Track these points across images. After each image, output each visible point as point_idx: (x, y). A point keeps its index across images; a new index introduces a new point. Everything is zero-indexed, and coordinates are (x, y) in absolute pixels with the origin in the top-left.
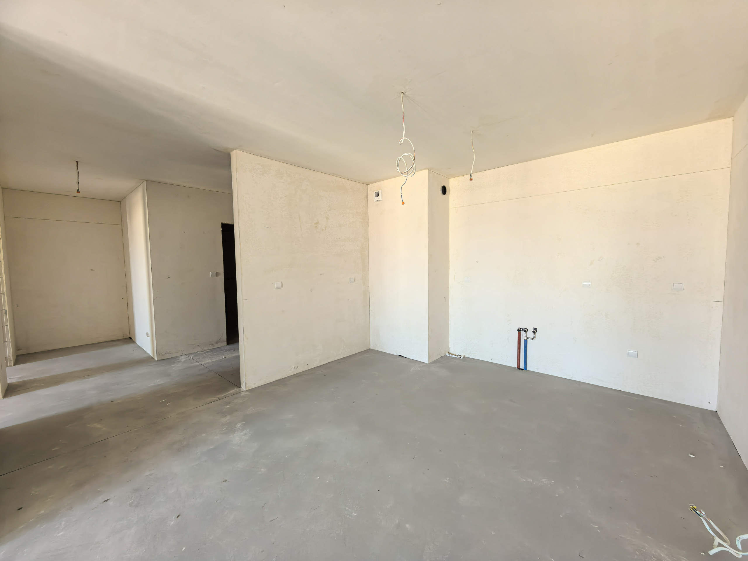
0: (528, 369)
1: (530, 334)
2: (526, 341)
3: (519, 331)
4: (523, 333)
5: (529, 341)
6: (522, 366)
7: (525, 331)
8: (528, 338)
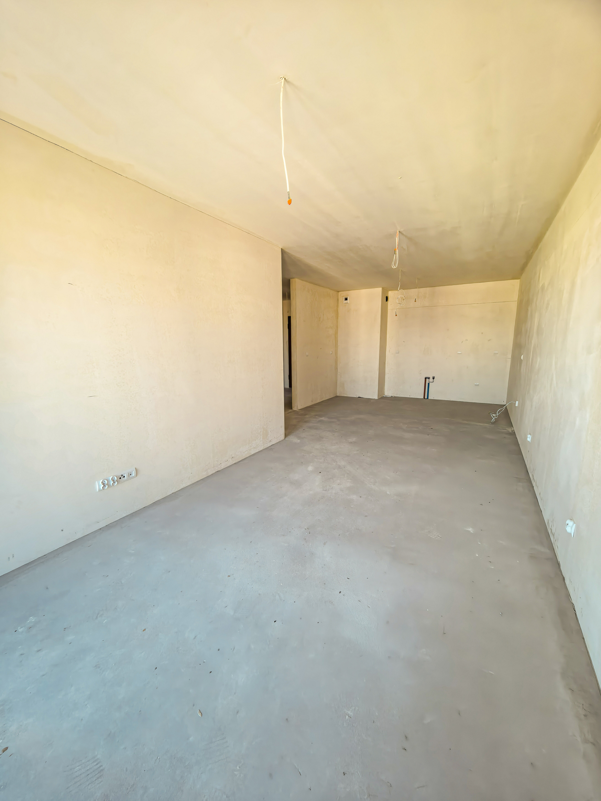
0: (429, 398)
1: (431, 380)
2: (429, 384)
3: (426, 378)
4: (427, 380)
5: (430, 384)
6: (426, 397)
7: (429, 378)
8: (430, 382)
